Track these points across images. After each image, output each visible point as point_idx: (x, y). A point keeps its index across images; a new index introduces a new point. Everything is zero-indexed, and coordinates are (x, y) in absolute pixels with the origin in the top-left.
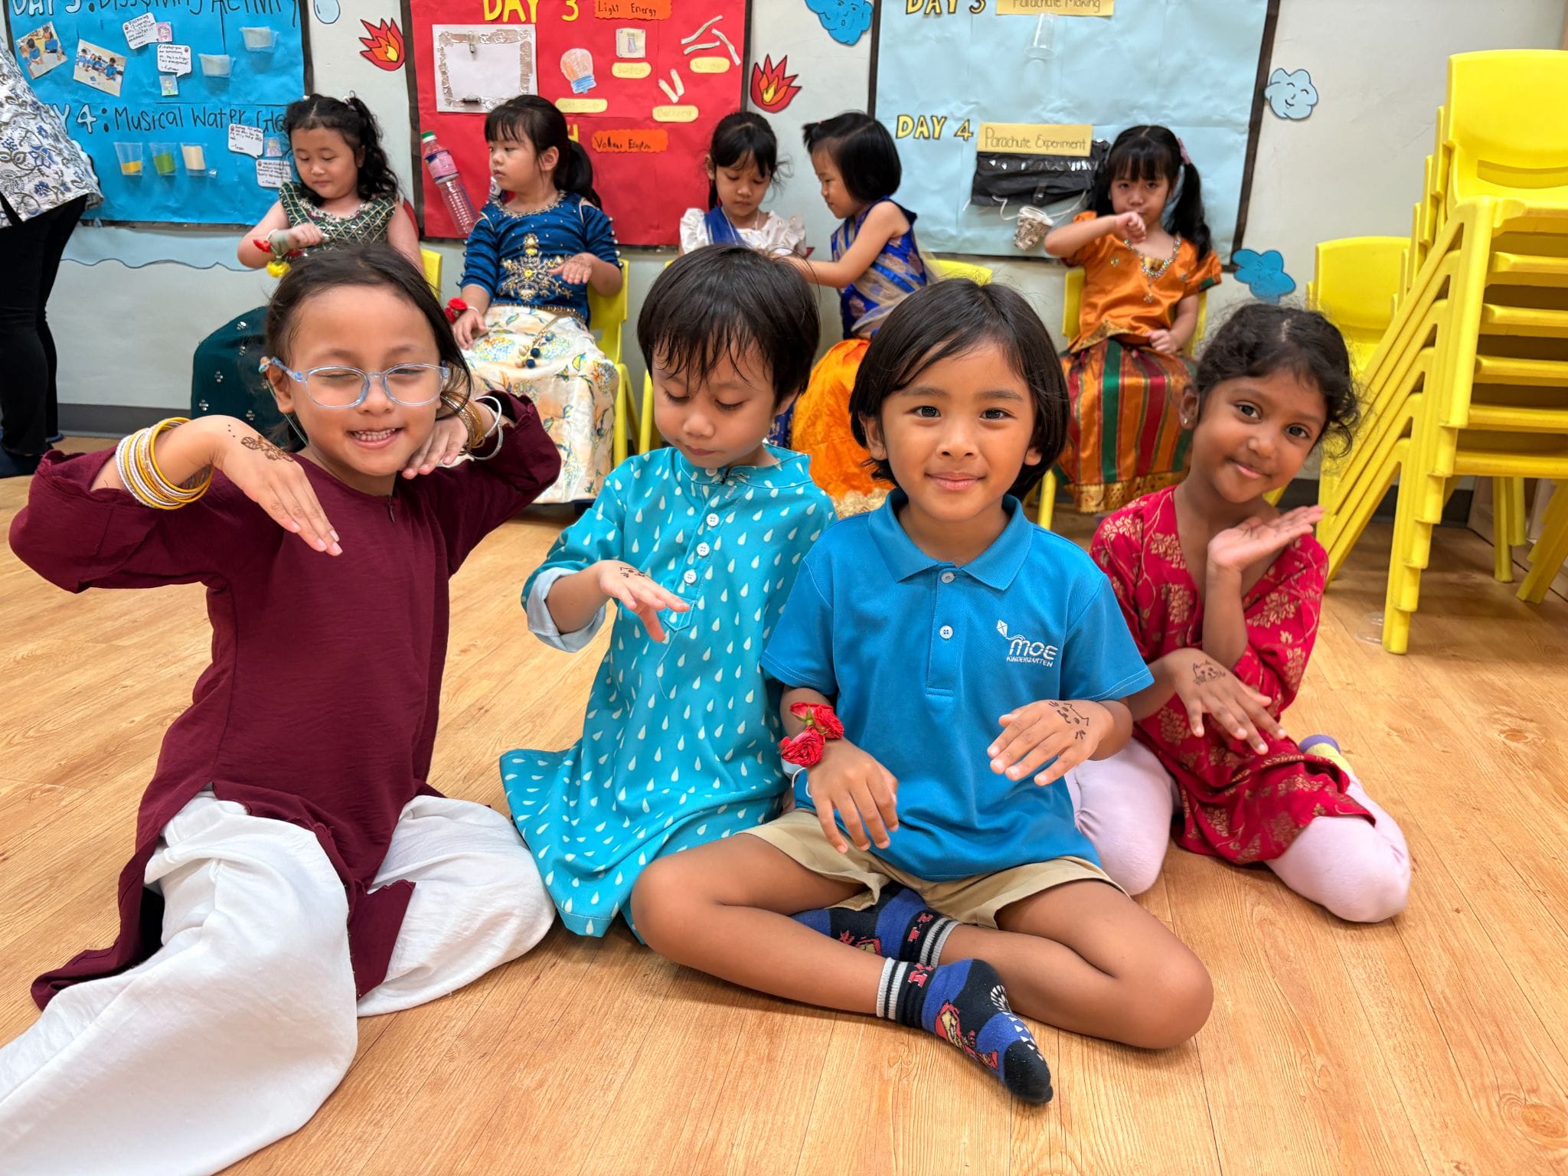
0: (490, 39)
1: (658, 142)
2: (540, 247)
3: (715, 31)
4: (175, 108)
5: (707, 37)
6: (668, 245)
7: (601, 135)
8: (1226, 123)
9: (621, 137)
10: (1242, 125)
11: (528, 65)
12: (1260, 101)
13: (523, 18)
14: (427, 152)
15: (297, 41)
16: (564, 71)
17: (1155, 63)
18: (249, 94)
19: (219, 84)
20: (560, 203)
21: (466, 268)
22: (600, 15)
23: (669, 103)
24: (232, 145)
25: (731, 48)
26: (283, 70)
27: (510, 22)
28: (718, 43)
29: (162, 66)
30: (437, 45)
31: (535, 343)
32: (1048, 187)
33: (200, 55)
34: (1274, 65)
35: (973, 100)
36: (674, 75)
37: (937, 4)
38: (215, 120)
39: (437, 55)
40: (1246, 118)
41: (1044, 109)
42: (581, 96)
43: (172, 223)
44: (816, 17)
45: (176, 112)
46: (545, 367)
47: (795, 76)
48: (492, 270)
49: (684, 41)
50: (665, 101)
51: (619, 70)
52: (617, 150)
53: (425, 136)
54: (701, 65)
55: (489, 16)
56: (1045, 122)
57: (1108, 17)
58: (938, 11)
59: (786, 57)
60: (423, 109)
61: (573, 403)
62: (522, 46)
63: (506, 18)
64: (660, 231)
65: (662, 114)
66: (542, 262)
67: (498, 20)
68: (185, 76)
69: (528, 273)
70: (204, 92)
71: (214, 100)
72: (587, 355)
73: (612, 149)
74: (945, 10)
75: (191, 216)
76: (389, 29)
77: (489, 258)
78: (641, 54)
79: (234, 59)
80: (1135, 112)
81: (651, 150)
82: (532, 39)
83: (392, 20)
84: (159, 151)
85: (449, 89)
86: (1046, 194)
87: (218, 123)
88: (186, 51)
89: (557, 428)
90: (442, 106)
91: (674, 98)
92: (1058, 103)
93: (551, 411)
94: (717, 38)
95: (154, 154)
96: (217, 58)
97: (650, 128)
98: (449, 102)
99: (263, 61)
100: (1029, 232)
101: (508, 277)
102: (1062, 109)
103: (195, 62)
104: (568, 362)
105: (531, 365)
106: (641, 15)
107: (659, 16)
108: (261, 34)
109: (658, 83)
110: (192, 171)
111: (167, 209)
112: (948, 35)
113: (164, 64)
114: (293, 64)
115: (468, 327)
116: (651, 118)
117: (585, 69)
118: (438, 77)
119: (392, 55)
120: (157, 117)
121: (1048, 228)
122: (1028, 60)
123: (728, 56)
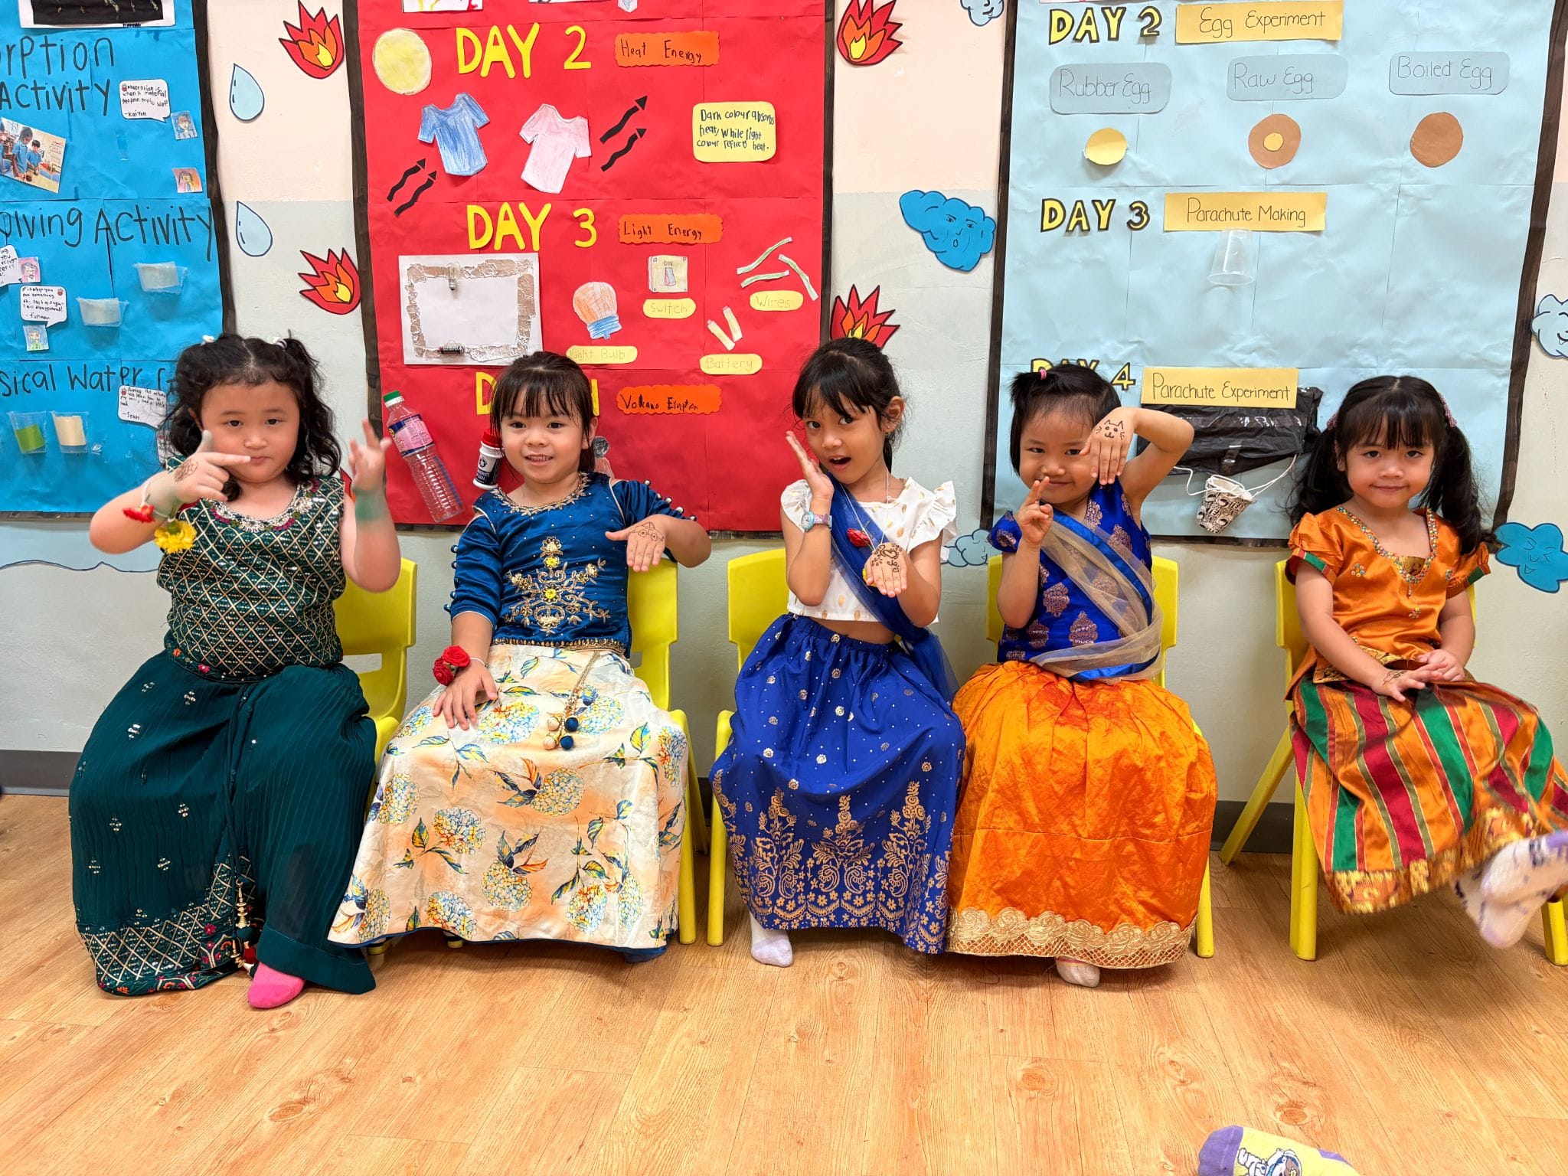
0: (477, 272)
1: (708, 400)
2: (564, 554)
3: (783, 258)
4: (44, 366)
5: (772, 264)
6: (721, 531)
7: (628, 393)
8: (1480, 363)
9: (657, 395)
10: (1503, 366)
11: (529, 304)
12: (1524, 335)
13: (522, 245)
14: (392, 420)
15: (214, 278)
16: (577, 310)
17: (1381, 290)
18: (145, 347)
19: (105, 336)
20: (585, 489)
21: (457, 585)
22: (624, 238)
23: (723, 350)
24: (123, 413)
25: (805, 279)
26: (195, 314)
27: (503, 250)
28: (787, 273)
29: (26, 314)
30: (404, 281)
31: (569, 708)
32: (1242, 450)
33: (79, 299)
34: (1542, 288)
35: (1136, 339)
36: (728, 314)
37: (1083, 219)
38: (100, 380)
39: (404, 294)
40: (1508, 357)
41: (1230, 349)
42: (601, 342)
43: (41, 514)
44: (919, 236)
45: (47, 372)
46: (589, 745)
47: (892, 312)
48: (493, 586)
49: (740, 271)
50: (718, 348)
51: (653, 309)
52: (652, 411)
53: (387, 399)
54: (763, 301)
55: (474, 244)
56: (1235, 365)
57: (1317, 233)
58: (1085, 227)
59: (878, 288)
60: (384, 360)
61: (632, 797)
62: (520, 280)
63: (498, 245)
64: (711, 513)
65: (712, 364)
66: (569, 576)
67: (488, 248)
68: (59, 326)
69: (550, 594)
70: (85, 346)
71: (99, 355)
72: (650, 727)
73: (644, 410)
74: (1094, 226)
75: (67, 504)
76: (340, 262)
77: (490, 571)
78: (682, 286)
79: (126, 303)
80: (1356, 350)
81: (698, 411)
82: (534, 271)
83: (344, 250)
84: (22, 423)
85: (420, 335)
86: (1238, 458)
87: (105, 384)
88: (60, 294)
89: (607, 834)
90: (410, 357)
91: (730, 345)
92: (1251, 341)
93: (600, 810)
94: (786, 266)
95: (16, 428)
96: (101, 303)
97: (697, 383)
98: (420, 352)
99: (167, 305)
100: (1222, 509)
101: (520, 598)
102: (1257, 349)
103: (72, 307)
104: (625, 738)
105: (567, 744)
106: (680, 238)
107: (706, 239)
108: (163, 272)
109: (706, 325)
110: (68, 447)
111: (33, 494)
112: (1099, 256)
113: (30, 311)
114: (210, 309)
115: (471, 695)
116: (697, 370)
117: (606, 307)
118: (406, 321)
119: (344, 294)
120: (19, 379)
121: (1248, 503)
122: (1209, 288)
123: (802, 290)
